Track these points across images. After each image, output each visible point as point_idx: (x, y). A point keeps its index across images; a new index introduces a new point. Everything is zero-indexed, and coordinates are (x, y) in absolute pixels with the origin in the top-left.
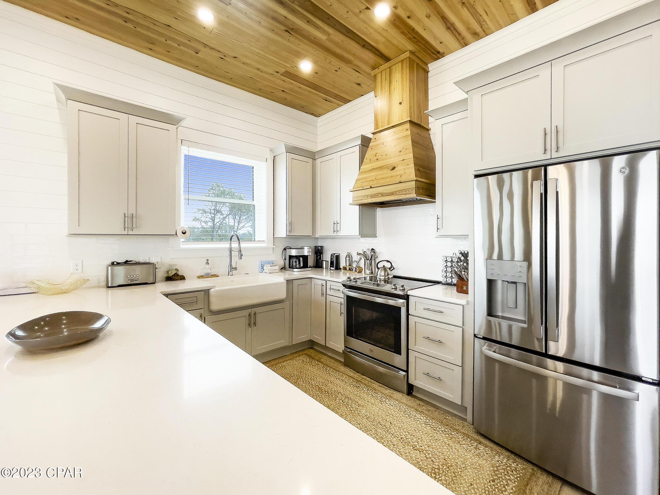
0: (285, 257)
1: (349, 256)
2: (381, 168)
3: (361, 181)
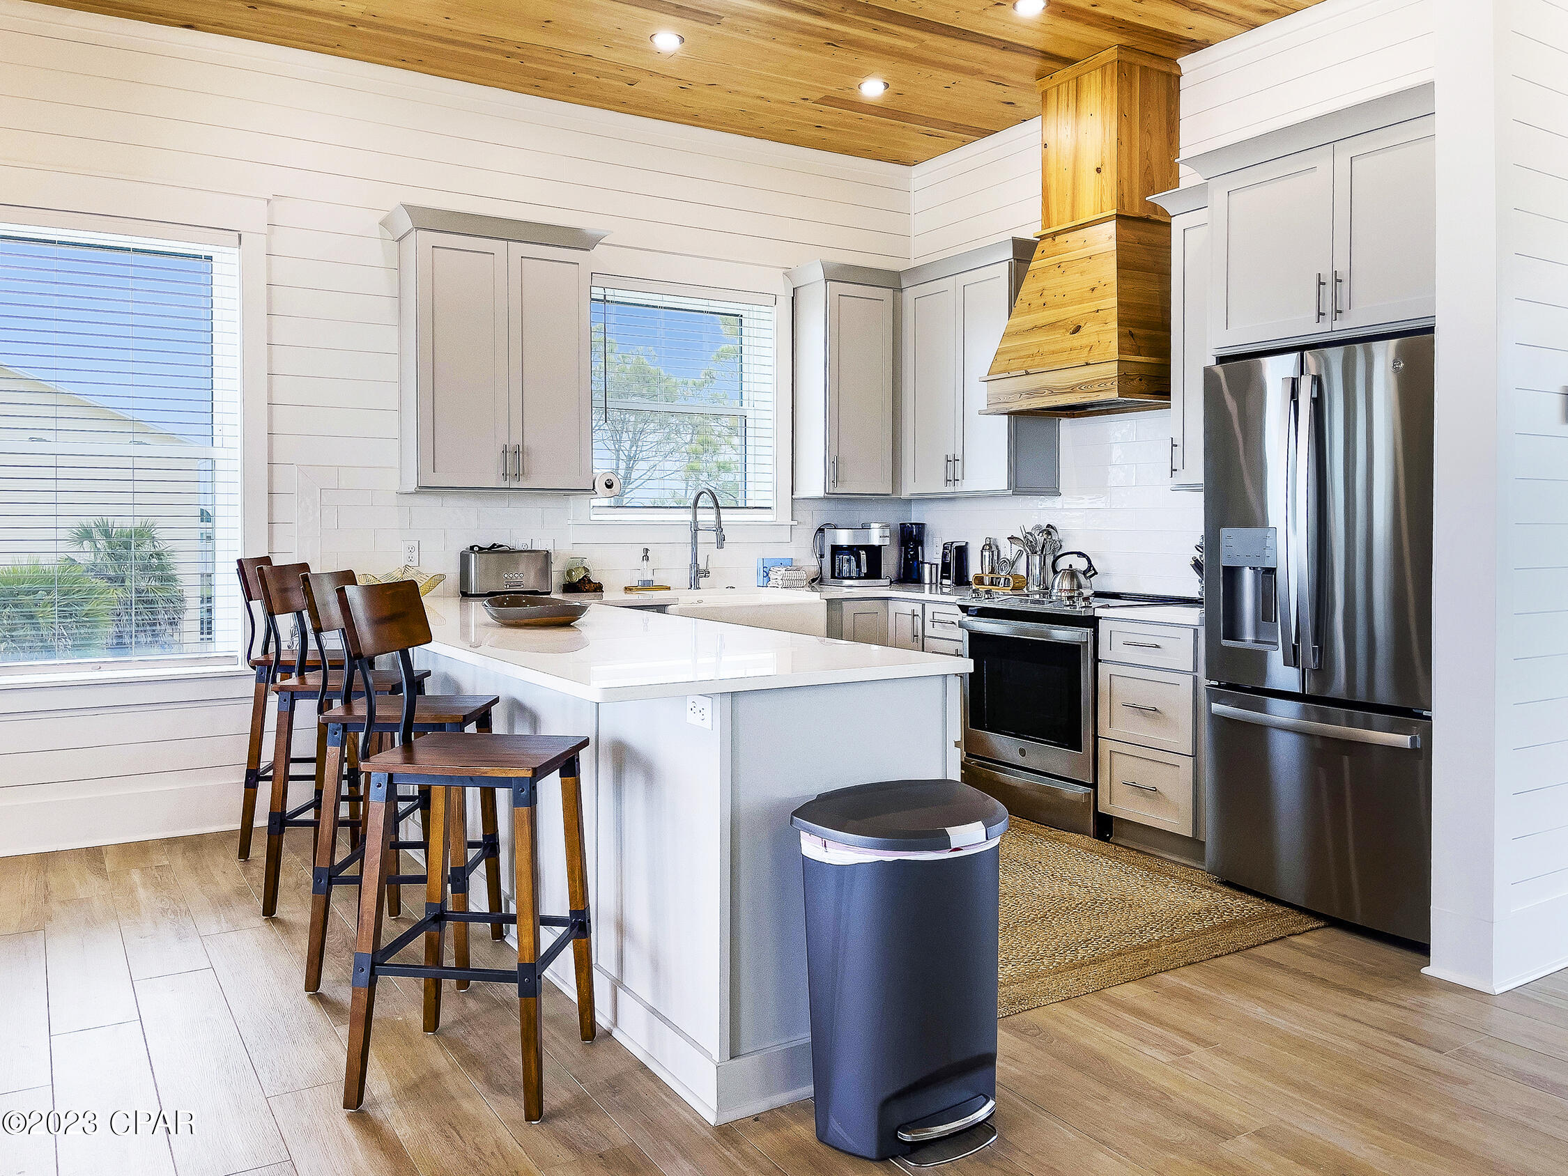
0: (821, 549)
1: (990, 546)
2: (1052, 326)
3: (1007, 357)
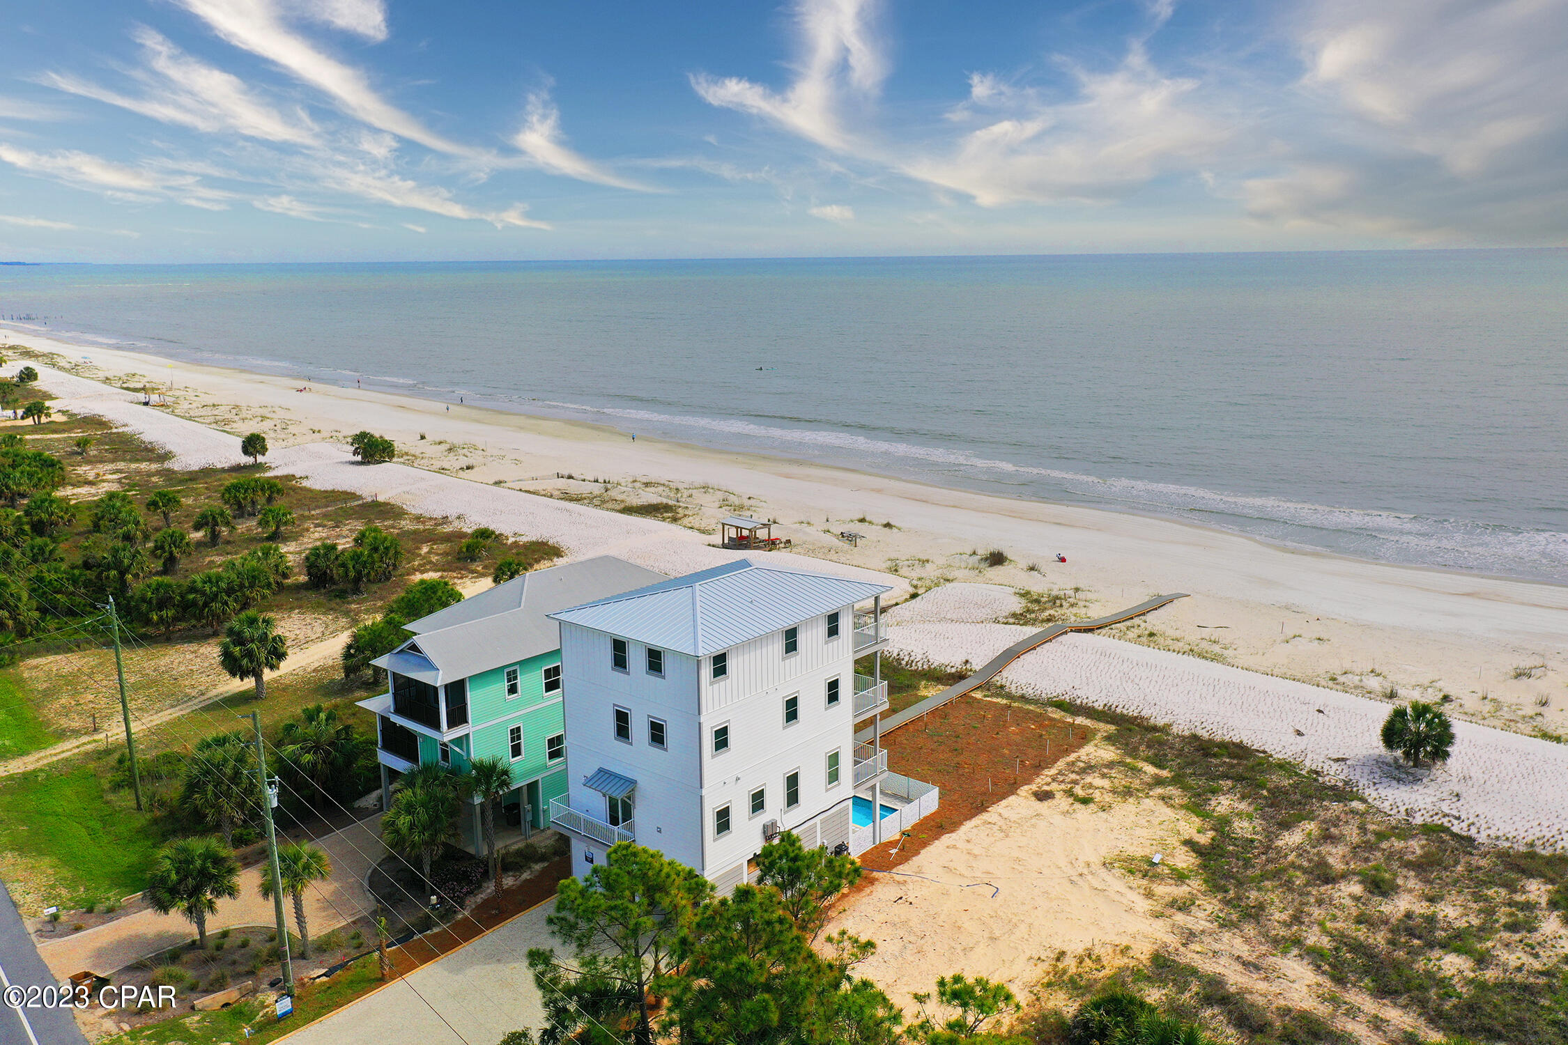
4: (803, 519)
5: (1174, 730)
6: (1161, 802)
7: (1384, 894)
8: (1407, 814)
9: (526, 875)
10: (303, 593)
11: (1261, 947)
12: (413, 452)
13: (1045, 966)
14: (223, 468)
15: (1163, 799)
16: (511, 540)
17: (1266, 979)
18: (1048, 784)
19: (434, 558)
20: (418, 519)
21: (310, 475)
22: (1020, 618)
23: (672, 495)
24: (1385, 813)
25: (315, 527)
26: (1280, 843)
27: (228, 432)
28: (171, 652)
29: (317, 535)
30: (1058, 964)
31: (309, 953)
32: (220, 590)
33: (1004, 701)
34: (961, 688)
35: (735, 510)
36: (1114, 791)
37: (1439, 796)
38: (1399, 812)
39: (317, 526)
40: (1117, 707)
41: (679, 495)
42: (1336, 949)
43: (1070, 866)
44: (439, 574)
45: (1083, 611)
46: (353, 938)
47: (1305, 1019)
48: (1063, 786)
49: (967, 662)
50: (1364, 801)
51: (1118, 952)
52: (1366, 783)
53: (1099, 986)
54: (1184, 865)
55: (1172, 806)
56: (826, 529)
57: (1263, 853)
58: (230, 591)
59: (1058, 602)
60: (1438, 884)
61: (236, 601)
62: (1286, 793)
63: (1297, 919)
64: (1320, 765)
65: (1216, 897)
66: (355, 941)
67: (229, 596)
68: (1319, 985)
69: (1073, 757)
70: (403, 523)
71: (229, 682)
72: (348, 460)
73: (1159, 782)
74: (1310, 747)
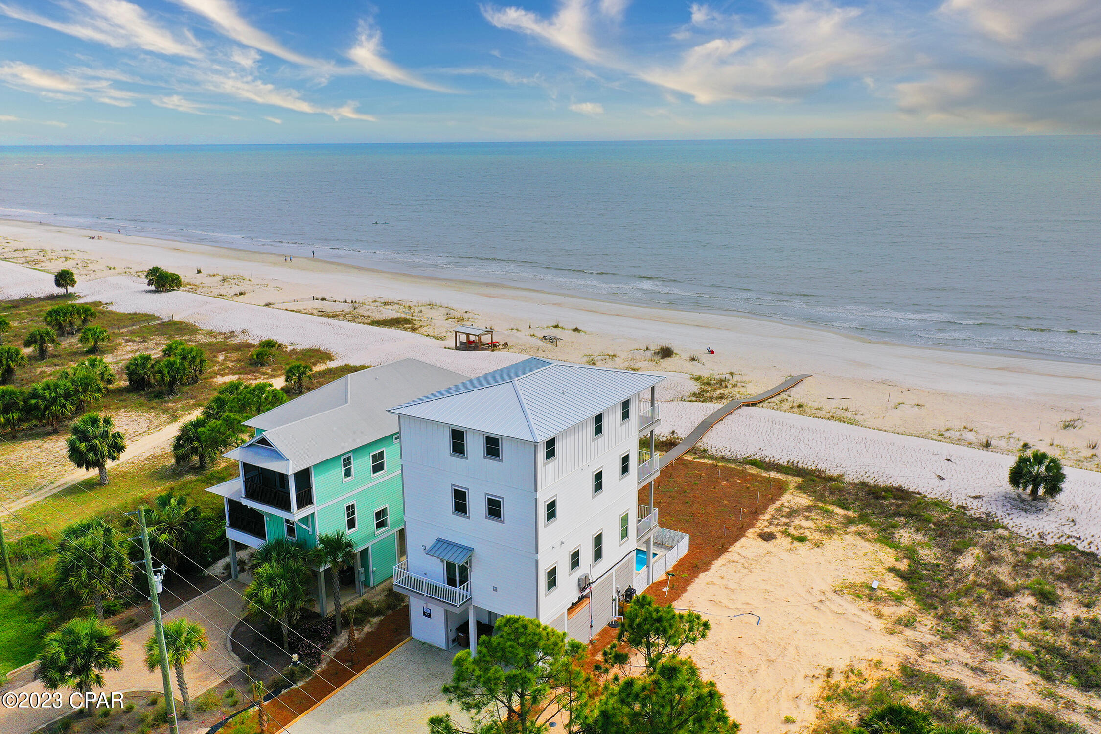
4: (513, 326)
5: (847, 479)
6: (858, 538)
7: (1052, 603)
8: (1041, 537)
9: (367, 629)
10: (125, 396)
11: (979, 654)
12: (194, 283)
13: (820, 683)
14: (39, 297)
15: (859, 534)
16: (289, 349)
17: (993, 681)
18: (768, 527)
19: (230, 365)
20: (210, 333)
21: (114, 301)
22: (699, 397)
23: (407, 310)
24: (1024, 537)
25: (126, 342)
26: (959, 566)
27: (38, 270)
28: (18, 448)
29: (128, 348)
30: (830, 679)
31: (191, 713)
32: (58, 396)
33: (710, 462)
34: (675, 453)
35: (458, 322)
36: (819, 530)
37: (1060, 522)
38: (1034, 536)
39: (128, 341)
40: (798, 463)
41: (412, 311)
42: (1037, 652)
43: (808, 593)
44: (237, 377)
45: (743, 390)
46: (228, 697)
47: (1035, 712)
48: (779, 528)
49: (673, 432)
50: (1006, 528)
51: (873, 666)
52: (1002, 514)
53: (868, 697)
54: (897, 589)
55: (868, 540)
56: (532, 334)
57: (950, 575)
58: (67, 396)
59: (723, 384)
60: (1086, 592)
61: (72, 403)
62: (947, 525)
63: (997, 629)
64: (965, 502)
65: (929, 614)
66: (230, 700)
67: (66, 400)
68: (1036, 684)
69: (778, 504)
70: (198, 337)
71: (74, 471)
72: (143, 289)
73: (850, 521)
74: (952, 487)
